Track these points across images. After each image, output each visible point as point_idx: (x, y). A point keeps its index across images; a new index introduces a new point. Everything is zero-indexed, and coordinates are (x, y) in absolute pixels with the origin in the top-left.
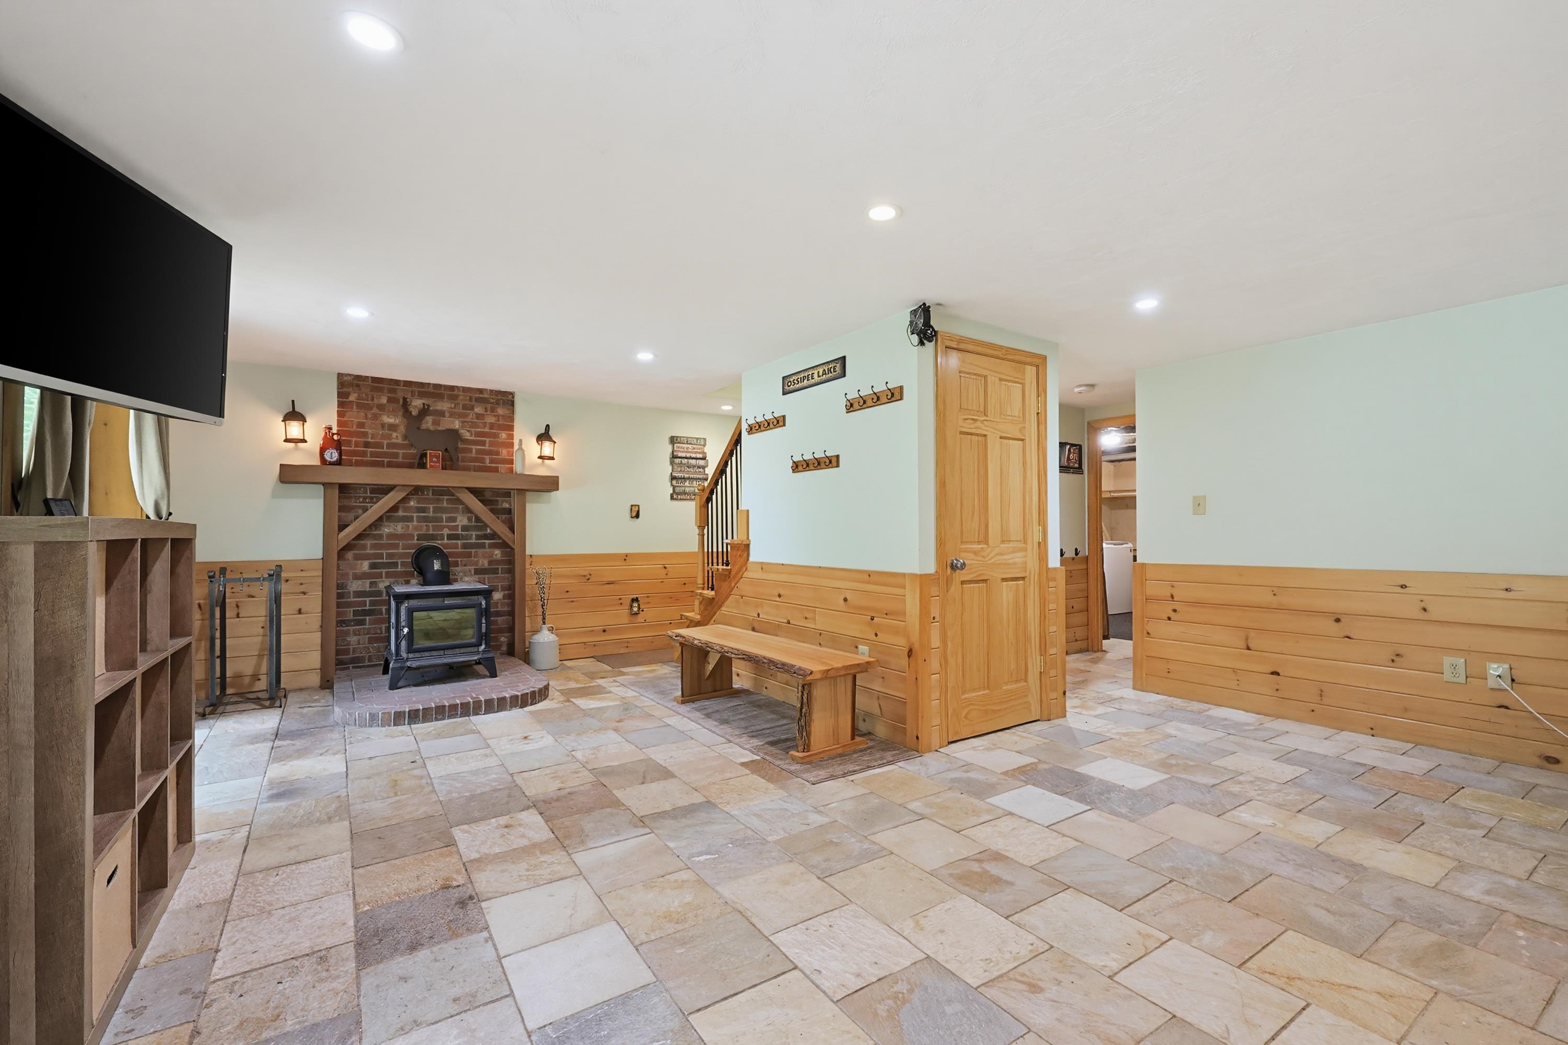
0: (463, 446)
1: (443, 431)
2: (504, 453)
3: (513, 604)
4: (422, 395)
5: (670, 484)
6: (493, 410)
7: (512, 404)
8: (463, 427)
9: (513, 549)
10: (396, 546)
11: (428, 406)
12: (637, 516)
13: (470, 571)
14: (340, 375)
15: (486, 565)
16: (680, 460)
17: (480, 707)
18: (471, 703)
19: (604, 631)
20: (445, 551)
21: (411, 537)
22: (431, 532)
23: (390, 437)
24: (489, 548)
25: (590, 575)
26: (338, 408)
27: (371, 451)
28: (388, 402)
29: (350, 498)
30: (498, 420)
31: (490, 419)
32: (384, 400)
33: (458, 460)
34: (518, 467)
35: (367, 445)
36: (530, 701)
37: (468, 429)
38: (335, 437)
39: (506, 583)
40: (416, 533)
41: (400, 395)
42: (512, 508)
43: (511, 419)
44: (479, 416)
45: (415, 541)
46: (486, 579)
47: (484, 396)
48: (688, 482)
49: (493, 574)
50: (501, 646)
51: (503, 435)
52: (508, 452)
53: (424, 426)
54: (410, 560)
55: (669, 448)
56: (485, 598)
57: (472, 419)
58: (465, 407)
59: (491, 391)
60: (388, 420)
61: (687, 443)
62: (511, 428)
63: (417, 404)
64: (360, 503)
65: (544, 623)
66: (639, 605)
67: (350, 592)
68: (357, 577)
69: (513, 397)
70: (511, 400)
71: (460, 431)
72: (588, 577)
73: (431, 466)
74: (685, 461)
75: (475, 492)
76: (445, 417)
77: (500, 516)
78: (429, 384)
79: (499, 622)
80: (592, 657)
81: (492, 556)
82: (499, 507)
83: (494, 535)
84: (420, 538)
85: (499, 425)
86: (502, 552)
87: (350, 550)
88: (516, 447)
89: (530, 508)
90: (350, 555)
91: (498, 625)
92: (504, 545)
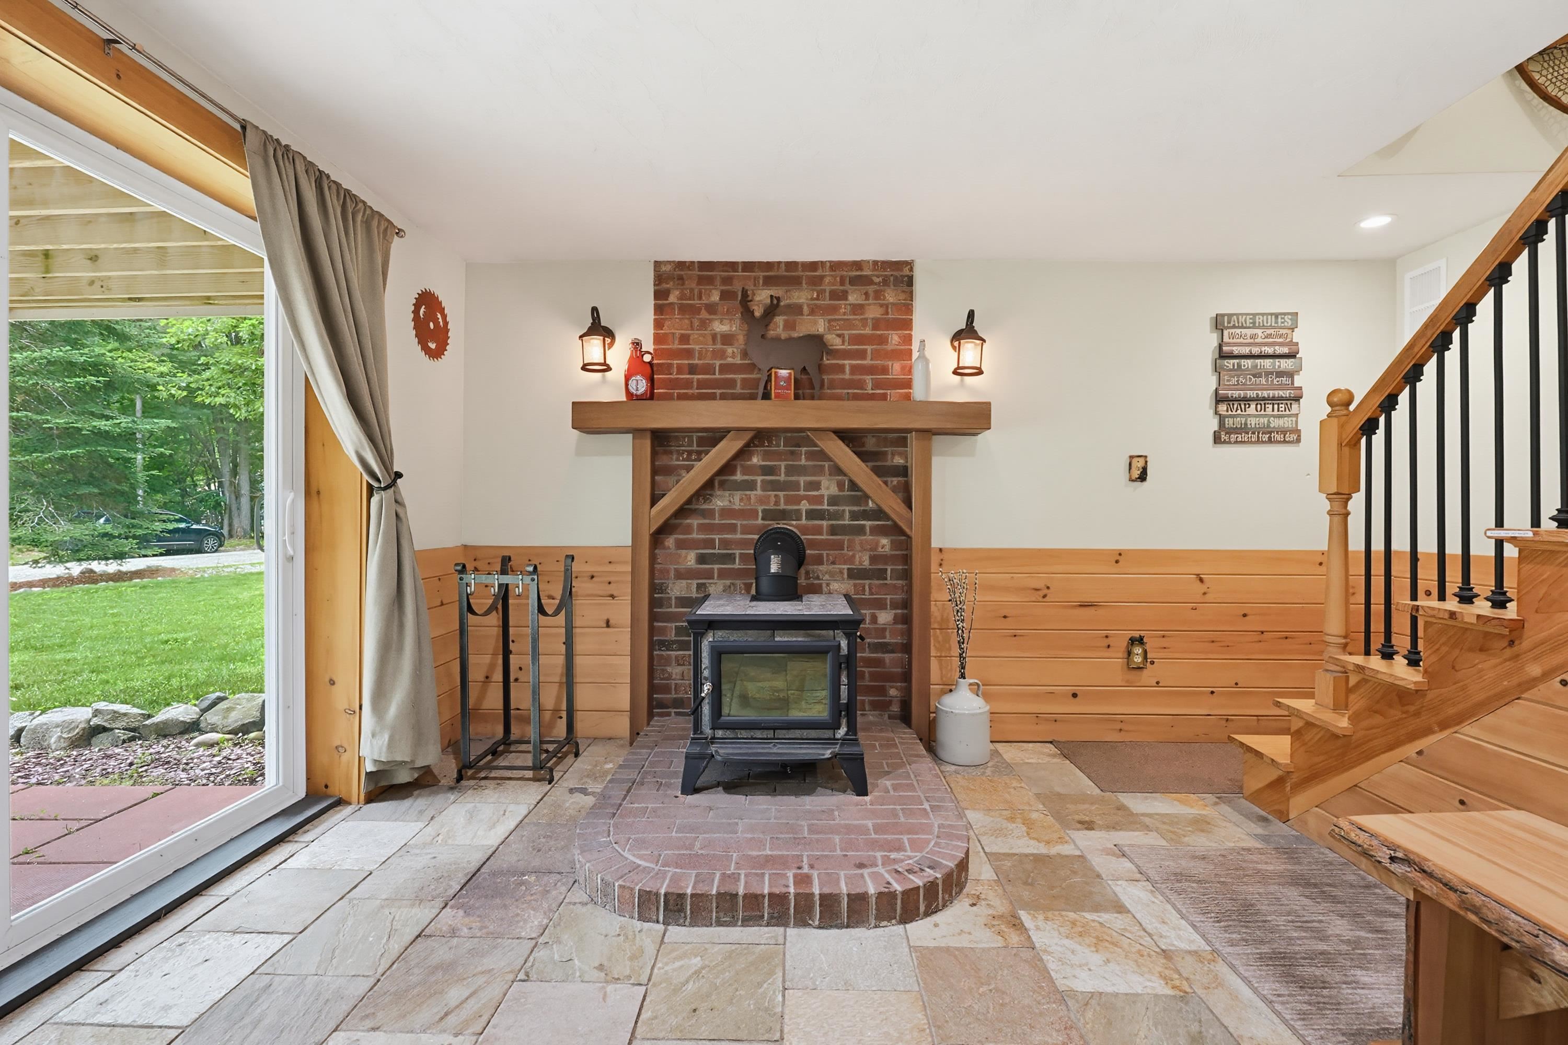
0: (828, 362)
1: (800, 338)
2: (896, 368)
3: (909, 633)
4: (769, 281)
5: (1212, 412)
6: (878, 295)
7: (910, 281)
8: (830, 329)
9: (909, 537)
10: (732, 528)
11: (778, 299)
12: (1143, 477)
13: (841, 572)
14: (657, 264)
15: (866, 563)
16: (1236, 361)
17: (809, 910)
18: (792, 897)
19: (1075, 695)
20: (803, 537)
21: (753, 513)
22: (782, 506)
23: (722, 354)
24: (872, 534)
25: (1048, 588)
26: (655, 315)
27: (698, 380)
28: (721, 299)
29: (671, 453)
30: (887, 313)
31: (873, 312)
32: (715, 297)
33: (822, 386)
34: (918, 393)
35: (693, 370)
36: (922, 908)
37: (839, 332)
38: (647, 358)
39: (899, 597)
40: (760, 509)
41: (737, 287)
42: (909, 464)
43: (908, 308)
44: (858, 309)
45: (760, 521)
46: (867, 587)
47: (864, 273)
48: (1253, 406)
49: (878, 579)
50: (890, 703)
51: (894, 338)
52: (903, 368)
53: (771, 333)
54: (752, 552)
55: (1213, 340)
56: (848, 636)
57: (844, 314)
58: (834, 295)
59: (875, 263)
60: (720, 327)
61: (1254, 327)
62: (907, 324)
63: (762, 297)
64: (682, 461)
65: (963, 676)
66: (1145, 652)
67: (670, 598)
68: (680, 575)
69: (911, 270)
70: (907, 276)
71: (826, 336)
72: (1046, 591)
73: (777, 396)
74: (1248, 363)
75: (847, 436)
76: (802, 314)
77: (889, 479)
78: (779, 263)
79: (887, 661)
80: (1051, 742)
81: (875, 549)
82: (889, 463)
83: (879, 513)
84: (767, 515)
85: (887, 320)
86: (892, 542)
87: (671, 534)
88: (915, 355)
89: (937, 463)
90: (670, 541)
91: (884, 668)
92: (896, 530)
